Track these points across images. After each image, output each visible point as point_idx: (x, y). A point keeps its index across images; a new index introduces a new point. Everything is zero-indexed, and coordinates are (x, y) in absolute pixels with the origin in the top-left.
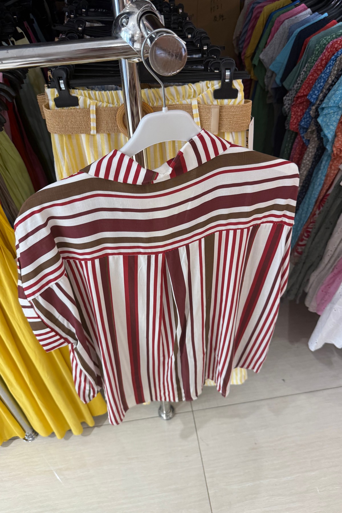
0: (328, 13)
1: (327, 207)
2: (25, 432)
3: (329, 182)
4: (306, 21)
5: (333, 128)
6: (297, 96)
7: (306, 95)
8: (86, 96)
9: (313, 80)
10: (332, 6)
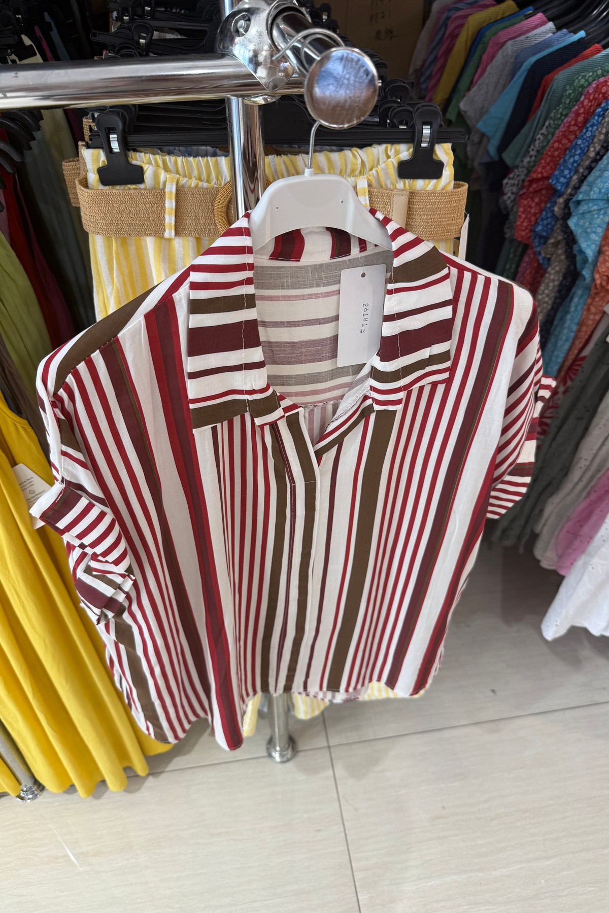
0: (585, 31)
1: (581, 381)
2: (20, 783)
3: (584, 336)
4: (546, 44)
5: (597, 238)
6: (531, 179)
7: (548, 178)
8: (157, 165)
9: (560, 151)
10: (592, 18)
